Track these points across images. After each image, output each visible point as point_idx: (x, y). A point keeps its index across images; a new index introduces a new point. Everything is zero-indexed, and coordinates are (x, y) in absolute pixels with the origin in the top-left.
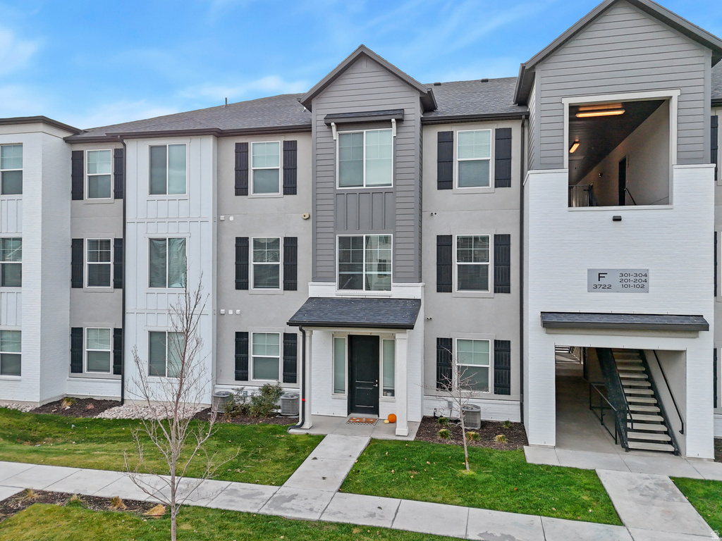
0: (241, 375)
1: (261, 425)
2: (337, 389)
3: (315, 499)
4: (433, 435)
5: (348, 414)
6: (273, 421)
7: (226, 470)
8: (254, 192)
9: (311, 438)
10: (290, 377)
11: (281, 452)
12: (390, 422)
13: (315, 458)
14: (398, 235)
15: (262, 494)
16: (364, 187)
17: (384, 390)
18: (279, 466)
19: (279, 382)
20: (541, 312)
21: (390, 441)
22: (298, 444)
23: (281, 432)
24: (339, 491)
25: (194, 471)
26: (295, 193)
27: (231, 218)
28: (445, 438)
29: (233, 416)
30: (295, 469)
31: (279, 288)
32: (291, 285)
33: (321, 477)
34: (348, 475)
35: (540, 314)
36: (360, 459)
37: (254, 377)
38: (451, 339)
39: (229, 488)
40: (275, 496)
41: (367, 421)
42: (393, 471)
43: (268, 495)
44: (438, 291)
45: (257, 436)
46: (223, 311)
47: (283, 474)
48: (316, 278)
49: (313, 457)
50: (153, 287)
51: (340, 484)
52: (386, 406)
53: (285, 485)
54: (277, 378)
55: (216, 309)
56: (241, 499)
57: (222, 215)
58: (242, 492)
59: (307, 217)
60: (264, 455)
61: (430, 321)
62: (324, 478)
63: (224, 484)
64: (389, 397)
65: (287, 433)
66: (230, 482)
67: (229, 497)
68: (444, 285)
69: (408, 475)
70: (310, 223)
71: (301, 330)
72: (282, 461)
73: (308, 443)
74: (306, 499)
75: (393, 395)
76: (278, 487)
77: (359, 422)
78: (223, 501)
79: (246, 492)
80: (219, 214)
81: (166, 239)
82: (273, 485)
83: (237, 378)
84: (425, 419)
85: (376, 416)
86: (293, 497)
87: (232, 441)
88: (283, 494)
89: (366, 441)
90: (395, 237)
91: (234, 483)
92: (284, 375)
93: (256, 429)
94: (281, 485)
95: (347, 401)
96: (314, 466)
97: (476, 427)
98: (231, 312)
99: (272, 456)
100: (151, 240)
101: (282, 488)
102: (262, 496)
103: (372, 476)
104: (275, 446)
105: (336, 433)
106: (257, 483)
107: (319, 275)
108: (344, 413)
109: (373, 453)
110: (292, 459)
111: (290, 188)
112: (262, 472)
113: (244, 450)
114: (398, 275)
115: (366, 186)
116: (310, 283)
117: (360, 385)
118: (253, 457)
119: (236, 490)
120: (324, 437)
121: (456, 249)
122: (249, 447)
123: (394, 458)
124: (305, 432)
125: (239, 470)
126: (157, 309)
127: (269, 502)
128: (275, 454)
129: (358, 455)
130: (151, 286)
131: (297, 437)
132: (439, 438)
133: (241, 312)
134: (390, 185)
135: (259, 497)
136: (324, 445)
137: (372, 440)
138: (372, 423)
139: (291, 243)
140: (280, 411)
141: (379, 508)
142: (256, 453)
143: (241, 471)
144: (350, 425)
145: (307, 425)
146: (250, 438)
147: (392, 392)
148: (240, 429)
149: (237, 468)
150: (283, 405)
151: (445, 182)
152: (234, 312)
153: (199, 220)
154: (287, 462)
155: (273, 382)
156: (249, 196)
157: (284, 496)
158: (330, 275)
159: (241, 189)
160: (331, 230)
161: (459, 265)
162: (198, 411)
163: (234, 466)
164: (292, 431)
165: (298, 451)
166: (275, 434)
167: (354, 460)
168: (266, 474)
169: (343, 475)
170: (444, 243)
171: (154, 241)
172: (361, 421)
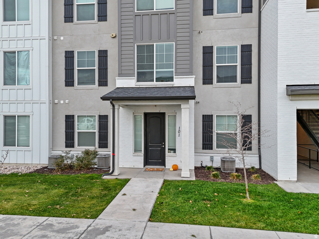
0: (70, 143)
1: (82, 175)
2: (136, 150)
3: (129, 229)
4: (207, 177)
5: (144, 166)
6: (91, 172)
7: (46, 207)
8: (78, 20)
9: (120, 181)
10: (103, 144)
11: (96, 191)
12: (174, 170)
13: (124, 194)
14: (179, 43)
15: (77, 227)
16: (155, 10)
17: (169, 149)
18: (94, 201)
19: (95, 148)
20: (287, 86)
21: (178, 181)
22: (110, 185)
23: (97, 178)
24: (149, 220)
25: (17, 209)
26: (106, 20)
27: (62, 38)
28: (217, 178)
29: (62, 170)
30: (108, 203)
31: (95, 85)
32: (103, 82)
33: (131, 209)
34: (154, 207)
35: (286, 87)
36: (160, 193)
37: (79, 145)
38: (212, 115)
39: (45, 223)
40: (89, 228)
41: (158, 170)
42: (191, 201)
43: (81, 229)
44: (203, 84)
45: (79, 181)
46: (56, 101)
47: (98, 208)
48: (121, 75)
49: (123, 193)
50: (7, 85)
51: (149, 215)
52: (170, 160)
53: (99, 217)
54: (95, 145)
55: (51, 100)
56: (54, 234)
57: (55, 36)
58: (57, 227)
59: (114, 36)
60: (82, 193)
61: (198, 104)
62: (134, 210)
63: (41, 219)
64: (172, 154)
65: (102, 179)
66: (47, 218)
67: (42, 233)
68: (207, 80)
69: (204, 204)
70: (116, 40)
71: (111, 103)
72: (97, 197)
73: (118, 184)
74: (120, 230)
75: (175, 152)
76: (92, 220)
77: (153, 171)
78: (36, 236)
79: (61, 226)
80: (53, 36)
81: (15, 52)
82: (88, 218)
83: (67, 146)
84: (196, 168)
85: (163, 167)
86: (107, 229)
87: (58, 185)
88: (98, 227)
89: (161, 181)
90: (176, 45)
91: (51, 218)
92: (99, 143)
93: (78, 177)
94: (96, 218)
95: (143, 157)
96: (124, 200)
97: (233, 171)
98: (62, 102)
99: (89, 194)
100: (5, 53)
101: (97, 221)
102: (77, 230)
103: (175, 206)
104: (92, 187)
105: (137, 177)
106: (73, 217)
107: (123, 72)
108: (141, 165)
109: (169, 189)
110: (105, 195)
111: (103, 17)
112: (79, 207)
113: (66, 191)
114: (179, 71)
115: (156, 10)
116: (116, 78)
117: (151, 146)
118: (73, 195)
119: (51, 225)
120: (129, 180)
121: (216, 55)
122: (71, 189)
123: (187, 192)
124: (115, 177)
125: (58, 206)
126: (9, 100)
127: (83, 236)
128: (91, 193)
129: (158, 191)
130: (5, 84)
131: (109, 181)
132: (212, 178)
133: (69, 102)
134: (173, 8)
135: (73, 231)
136: (130, 185)
137: (165, 181)
138: (162, 171)
139: (103, 55)
140: (96, 166)
141: (193, 236)
142: (76, 193)
143: (60, 207)
144: (147, 173)
145: (116, 173)
146: (72, 183)
147: (174, 150)
148: (66, 177)
149: (57, 205)
150: (99, 161)
151: (208, 11)
152: (64, 102)
153: (39, 38)
154: (101, 198)
155: (91, 148)
156: (74, 23)
157: (98, 229)
158: (131, 72)
159: (69, 18)
160: (131, 41)
161: (217, 66)
162: (38, 168)
163: (55, 203)
164: (105, 177)
165: (110, 190)
166: (92, 179)
167: (156, 195)
168: (83, 209)
169: (150, 206)
170: (208, 51)
171: (7, 54)
172: (153, 170)
